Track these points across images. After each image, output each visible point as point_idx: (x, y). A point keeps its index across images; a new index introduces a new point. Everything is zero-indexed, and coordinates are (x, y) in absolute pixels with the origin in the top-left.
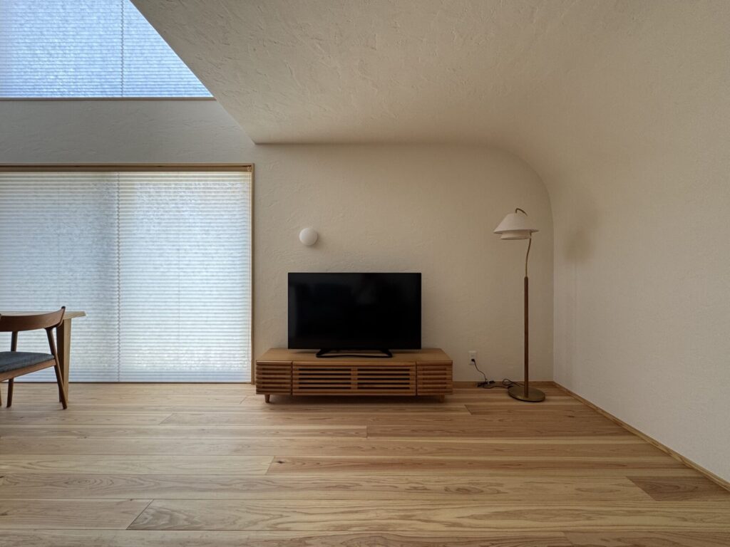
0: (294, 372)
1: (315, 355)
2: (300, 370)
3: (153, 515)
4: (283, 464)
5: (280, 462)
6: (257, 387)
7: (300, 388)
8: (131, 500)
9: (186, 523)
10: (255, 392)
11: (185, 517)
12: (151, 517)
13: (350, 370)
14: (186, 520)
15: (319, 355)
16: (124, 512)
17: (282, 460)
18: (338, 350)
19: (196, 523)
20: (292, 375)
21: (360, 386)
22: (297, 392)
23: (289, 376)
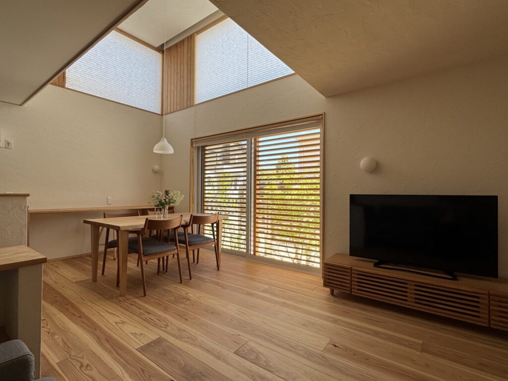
0: (353, 275)
1: (373, 264)
2: (358, 274)
3: (248, 350)
4: (337, 348)
5: (335, 346)
6: (324, 281)
7: (358, 289)
8: (239, 335)
9: (265, 364)
10: (323, 284)
11: (265, 360)
12: (246, 351)
13: (406, 284)
14: (265, 362)
15: (376, 265)
16: (234, 341)
17: (336, 345)
18: (396, 264)
19: (271, 367)
20: (352, 277)
21: (417, 301)
22: (355, 292)
23: (349, 278)
